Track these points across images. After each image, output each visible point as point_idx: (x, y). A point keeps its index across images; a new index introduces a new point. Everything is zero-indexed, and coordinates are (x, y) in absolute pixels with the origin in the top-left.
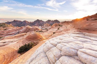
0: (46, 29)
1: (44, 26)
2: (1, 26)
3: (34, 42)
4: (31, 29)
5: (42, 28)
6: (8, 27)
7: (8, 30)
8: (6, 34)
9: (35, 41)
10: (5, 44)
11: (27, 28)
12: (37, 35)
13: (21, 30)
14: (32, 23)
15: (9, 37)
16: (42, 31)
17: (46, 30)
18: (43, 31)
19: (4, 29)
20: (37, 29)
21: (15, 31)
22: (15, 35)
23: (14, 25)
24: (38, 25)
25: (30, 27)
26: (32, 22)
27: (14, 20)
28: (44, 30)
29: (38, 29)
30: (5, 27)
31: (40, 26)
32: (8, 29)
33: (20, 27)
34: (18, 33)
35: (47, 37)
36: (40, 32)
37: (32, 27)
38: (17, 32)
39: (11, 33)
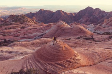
0: (107, 33)
1: (103, 26)
2: (19, 20)
3: (47, 70)
4: (67, 31)
5: (97, 29)
6: (28, 23)
7: (26, 29)
8: (22, 36)
9: (49, 67)
10: (10, 55)
11: (59, 26)
12: (61, 49)
13: (47, 32)
14: (74, 17)
15: (23, 43)
16: (92, 39)
17: (107, 36)
18: (96, 39)
19: (21, 26)
20: (81, 31)
21: (37, 31)
22: (36, 39)
23: (39, 20)
24: (86, 21)
25: (66, 25)
26: (75, 13)
27: (41, 9)
28: (99, 36)
29: (85, 32)
30: (24, 22)
31: (92, 25)
32: (27, 26)
33: (46, 25)
34: (41, 36)
35: (96, 61)
36: (87, 39)
37: (69, 26)
38: (40, 34)
39: (29, 35)
